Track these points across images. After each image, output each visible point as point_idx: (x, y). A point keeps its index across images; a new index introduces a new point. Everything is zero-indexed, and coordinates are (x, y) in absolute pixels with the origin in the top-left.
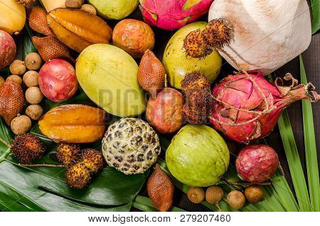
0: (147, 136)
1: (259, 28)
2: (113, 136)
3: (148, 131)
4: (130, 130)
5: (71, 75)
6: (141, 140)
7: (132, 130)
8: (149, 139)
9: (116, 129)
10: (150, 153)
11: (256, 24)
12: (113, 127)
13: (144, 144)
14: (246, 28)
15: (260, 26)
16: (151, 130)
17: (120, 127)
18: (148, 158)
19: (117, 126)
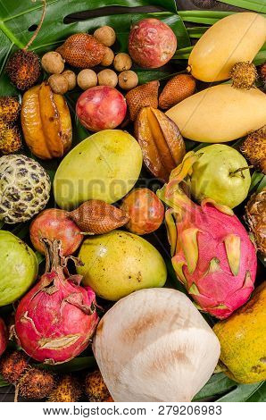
0: (21, 207)
1: (138, 353)
2: (22, 166)
3: (29, 208)
4: (28, 186)
5: (104, 124)
6: (16, 200)
7: (27, 189)
8: (18, 209)
9: (30, 170)
11: (143, 348)
12: (34, 167)
13: (12, 203)
14: (140, 336)
15: (140, 353)
16: (32, 212)
17: (33, 175)
19: (34, 171)
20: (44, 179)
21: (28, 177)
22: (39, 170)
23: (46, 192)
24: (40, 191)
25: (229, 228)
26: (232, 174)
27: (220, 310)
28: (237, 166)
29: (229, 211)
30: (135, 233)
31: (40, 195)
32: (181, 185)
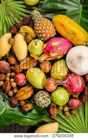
0: (47, 97)
2: (37, 98)
3: (47, 95)
6: (45, 98)
7: (42, 96)
8: (47, 98)
9: (38, 96)
10: (48, 102)
13: (46, 99)
17: (39, 95)
18: (48, 103)
19: (38, 95)
20: (40, 92)
21: (39, 96)
22: (38, 94)
23: (43, 92)
24: (43, 93)
25: (49, 45)
26: (36, 45)
27: (70, 47)
28: (34, 44)
29: (45, 45)
30: (51, 68)
31: (44, 93)
32: (39, 57)
